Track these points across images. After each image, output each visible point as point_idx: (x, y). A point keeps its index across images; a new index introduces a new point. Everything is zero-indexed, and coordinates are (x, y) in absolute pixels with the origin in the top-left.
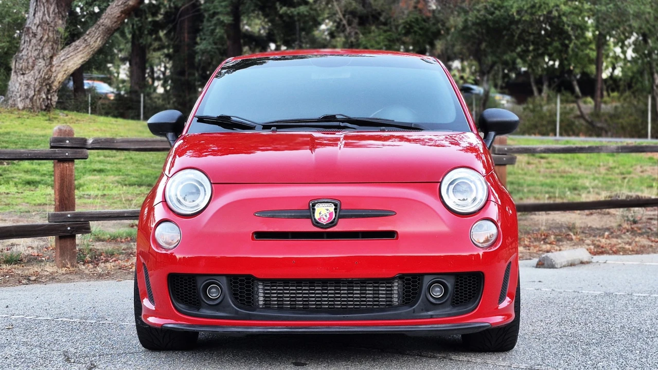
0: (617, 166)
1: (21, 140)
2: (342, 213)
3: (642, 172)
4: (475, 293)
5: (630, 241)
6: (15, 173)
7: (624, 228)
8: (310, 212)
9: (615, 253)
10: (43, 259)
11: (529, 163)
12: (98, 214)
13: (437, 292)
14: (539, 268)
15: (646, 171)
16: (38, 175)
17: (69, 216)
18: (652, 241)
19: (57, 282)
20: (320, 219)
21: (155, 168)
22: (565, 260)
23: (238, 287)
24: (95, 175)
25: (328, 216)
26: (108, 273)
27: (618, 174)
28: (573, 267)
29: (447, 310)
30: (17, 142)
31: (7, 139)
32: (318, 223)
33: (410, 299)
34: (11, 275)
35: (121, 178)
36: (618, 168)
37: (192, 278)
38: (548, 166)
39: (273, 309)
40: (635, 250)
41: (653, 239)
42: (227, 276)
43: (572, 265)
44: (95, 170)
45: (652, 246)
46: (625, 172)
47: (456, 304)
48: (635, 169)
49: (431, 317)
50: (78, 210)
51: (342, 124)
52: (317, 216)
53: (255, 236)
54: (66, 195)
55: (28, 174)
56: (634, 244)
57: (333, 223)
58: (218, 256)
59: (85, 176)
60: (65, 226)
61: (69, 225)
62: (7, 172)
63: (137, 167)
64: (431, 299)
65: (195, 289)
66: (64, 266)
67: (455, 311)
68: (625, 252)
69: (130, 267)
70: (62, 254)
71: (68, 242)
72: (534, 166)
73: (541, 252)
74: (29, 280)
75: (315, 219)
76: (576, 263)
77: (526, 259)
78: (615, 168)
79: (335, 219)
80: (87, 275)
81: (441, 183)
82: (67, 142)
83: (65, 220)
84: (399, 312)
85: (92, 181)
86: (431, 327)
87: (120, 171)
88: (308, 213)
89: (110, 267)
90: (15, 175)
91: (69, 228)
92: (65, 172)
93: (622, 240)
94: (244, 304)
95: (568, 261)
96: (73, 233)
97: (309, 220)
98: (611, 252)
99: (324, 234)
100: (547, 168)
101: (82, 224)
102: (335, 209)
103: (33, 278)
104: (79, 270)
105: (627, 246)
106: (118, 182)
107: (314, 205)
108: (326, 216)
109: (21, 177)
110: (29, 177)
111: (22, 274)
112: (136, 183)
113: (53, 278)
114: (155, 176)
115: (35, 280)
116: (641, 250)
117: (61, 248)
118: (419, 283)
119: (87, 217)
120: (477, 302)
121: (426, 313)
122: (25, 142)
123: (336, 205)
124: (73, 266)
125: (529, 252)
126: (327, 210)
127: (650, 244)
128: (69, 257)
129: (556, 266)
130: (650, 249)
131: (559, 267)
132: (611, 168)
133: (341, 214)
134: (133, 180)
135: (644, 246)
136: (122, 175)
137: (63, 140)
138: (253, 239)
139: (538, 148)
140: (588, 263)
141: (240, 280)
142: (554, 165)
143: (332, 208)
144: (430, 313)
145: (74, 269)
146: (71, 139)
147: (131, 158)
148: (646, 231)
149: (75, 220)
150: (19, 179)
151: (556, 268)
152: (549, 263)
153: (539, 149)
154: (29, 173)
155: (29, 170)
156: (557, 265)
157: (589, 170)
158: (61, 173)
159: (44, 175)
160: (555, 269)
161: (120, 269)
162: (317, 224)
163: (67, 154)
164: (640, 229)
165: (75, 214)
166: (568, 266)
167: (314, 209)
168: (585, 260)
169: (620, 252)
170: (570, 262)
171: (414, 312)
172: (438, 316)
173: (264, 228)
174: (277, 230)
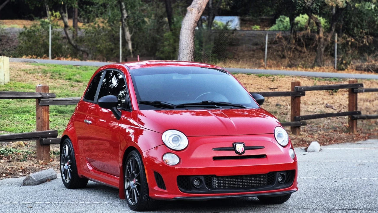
2: (246, 148)
13: (280, 179)
25: (242, 150)
29: (283, 186)
32: (238, 152)
33: (272, 182)
37: (187, 177)
39: (221, 188)
42: (204, 176)
49: (279, 189)
51: (214, 106)
57: (243, 152)
64: (279, 182)
67: (286, 186)
79: (244, 150)
81: (274, 134)
84: (269, 187)
88: (234, 148)
97: (234, 151)
99: (240, 157)
102: (244, 146)
107: (235, 145)
118: (274, 175)
120: (293, 182)
123: (244, 145)
138: (213, 160)
141: (209, 177)
143: (242, 146)
144: (279, 187)
162: (237, 152)
167: (236, 147)
171: (274, 187)
172: (282, 188)
173: (217, 155)
174: (222, 156)
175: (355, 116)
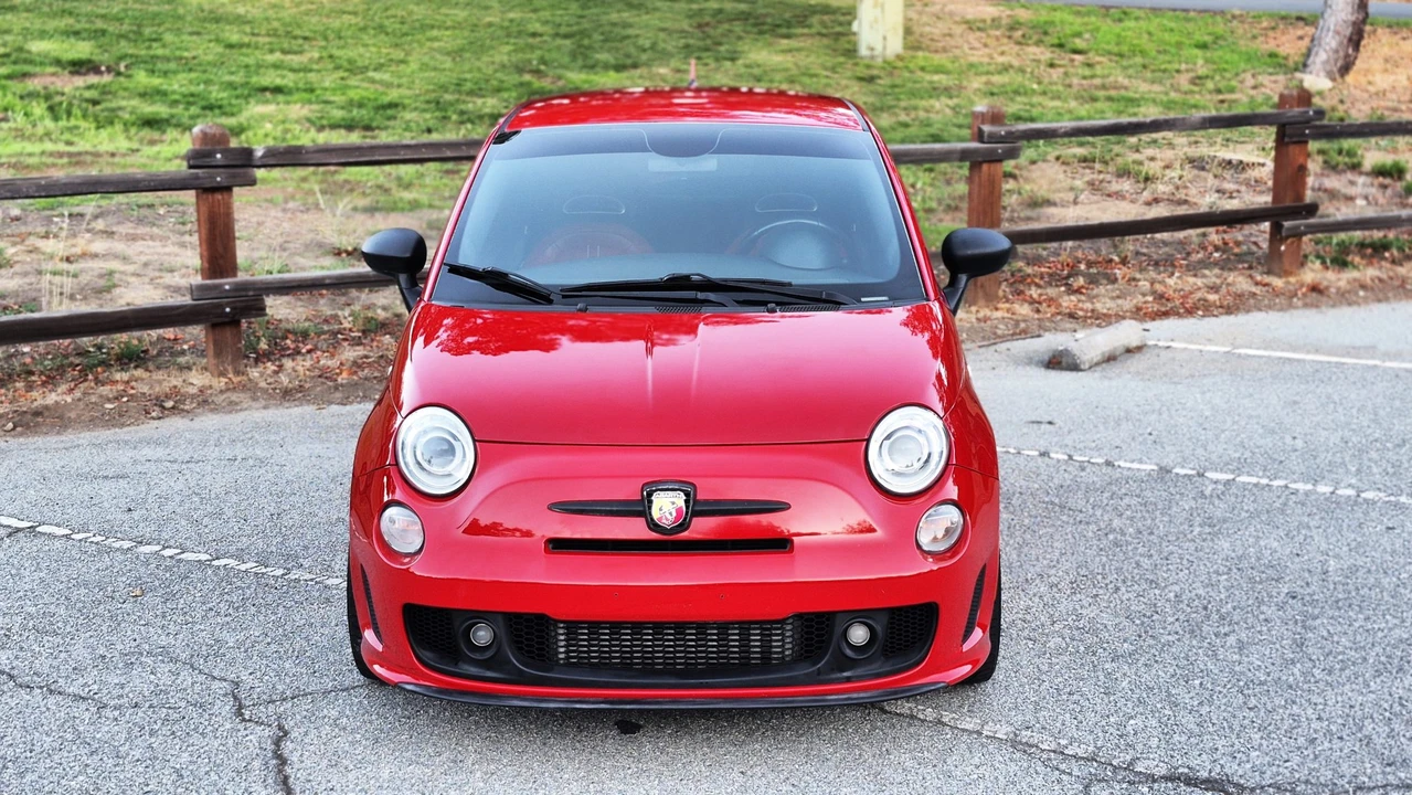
0: (1210, 74)
1: (130, 13)
2: (695, 508)
3: (1255, 87)
4: (922, 634)
5: (1218, 281)
6: (124, 98)
7: (1211, 243)
8: (644, 506)
9: (1190, 312)
10: (185, 347)
11: (1052, 65)
12: (279, 282)
13: (859, 637)
14: (1053, 368)
15: (1262, 85)
16: (164, 102)
17: (227, 287)
18: (1257, 284)
19: (212, 410)
20: (660, 519)
21: (373, 81)
22: (1099, 352)
23: (522, 630)
24: (267, 102)
25: (674, 514)
26: (301, 386)
27: (1210, 92)
28: (1112, 362)
29: (873, 666)
30: (122, 19)
31: (103, 11)
32: (656, 525)
33: (812, 651)
34: (132, 395)
35: (314, 111)
36: (1212, 78)
39: (582, 667)
40: (1225, 303)
41: (1259, 278)
42: (504, 614)
43: (1110, 359)
44: (264, 89)
45: (1255, 294)
46: (1224, 89)
47: (891, 652)
48: (1242, 82)
49: (848, 680)
50: (242, 277)
51: (701, 295)
52: (656, 514)
53: (551, 546)
54: (221, 250)
55: (146, 101)
56: (1224, 290)
57: (683, 526)
58: (487, 579)
59: (250, 106)
60: (222, 307)
61: (228, 305)
62: (110, 97)
63: (342, 79)
64: (849, 652)
65: (449, 629)
66: (222, 374)
67: (887, 668)
68: (1207, 309)
69: (338, 371)
70: (218, 354)
71: (228, 333)
72: (1061, 70)
73: (1059, 317)
74: (163, 407)
75: (652, 519)
76: (1118, 353)
77: (1032, 337)
78: (1207, 77)
79: (685, 519)
80: (265, 391)
81: (868, 441)
82: (219, 156)
83: (219, 295)
84: (796, 673)
85: (263, 118)
86: (846, 699)
87: (312, 91)
88: (641, 508)
89: (302, 373)
90: (123, 103)
91: (228, 310)
92: (216, 209)
93: (1204, 280)
94: (533, 658)
95: (1103, 353)
96: (236, 318)
97: (641, 521)
98: (1182, 311)
99: (668, 544)
100: (1084, 78)
101: (250, 301)
102: (687, 502)
103: (169, 404)
104: (250, 380)
105: (1212, 297)
106: (309, 120)
107: (650, 495)
108: (671, 514)
109: (134, 107)
110: (149, 109)
111: (150, 395)
112: (343, 123)
113: (205, 401)
114: (375, 104)
115: (173, 408)
116: (1236, 304)
117: (216, 343)
118: (827, 626)
119: (260, 289)
120: (924, 651)
121: (839, 675)
122: (136, 19)
123: (687, 494)
124: (237, 373)
125: (1038, 319)
126: (673, 503)
127: (1253, 288)
128: (230, 358)
129: (1082, 367)
130: (1252, 301)
131: (1087, 367)
132: (1200, 78)
133: (697, 508)
134: (338, 114)
135: (1240, 296)
136: (318, 103)
137: (210, 154)
138: (546, 551)
139: (1061, 128)
140: (1139, 349)
141: (526, 621)
142: (1099, 70)
143: (680, 500)
144: (845, 674)
145: (239, 379)
146: (226, 152)
147: (331, 57)
148: (1249, 248)
149: (237, 294)
150: (131, 113)
151: (1081, 370)
152: (1070, 361)
153: (1063, 130)
154: (147, 97)
155: (148, 90)
156: (1084, 363)
157: (1161, 83)
158: (210, 212)
159: (175, 103)
160: (1080, 373)
161: (320, 376)
162: (654, 526)
163: (219, 179)
164: (1238, 244)
165: (237, 284)
166: (1103, 362)
167: (650, 502)
168: (1134, 343)
169: (1198, 309)
170: (1107, 355)
171: (819, 672)
172: (859, 678)
173: (566, 534)
174: (588, 536)
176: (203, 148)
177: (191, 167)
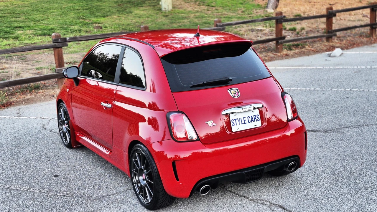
3: (257, 13)
5: (266, 55)
10: (48, 85)
11: (208, 10)
21: (43, 24)
27: (247, 14)
36: (246, 11)
38: (216, 11)
40: (269, 59)
46: (250, 13)
48: (253, 12)
54: (61, 61)
56: (268, 56)
63: (35, 23)
72: (211, 11)
82: (59, 40)
87: (29, 27)
92: (59, 52)
127: (274, 56)
130: (274, 58)
132: (243, 11)
135: (272, 58)
137: (57, 40)
142: (219, 11)
146: (61, 39)
157: (235, 13)
163: (60, 45)
164: (266, 47)
175: (374, 26)
176: (56, 38)
177: (54, 43)
